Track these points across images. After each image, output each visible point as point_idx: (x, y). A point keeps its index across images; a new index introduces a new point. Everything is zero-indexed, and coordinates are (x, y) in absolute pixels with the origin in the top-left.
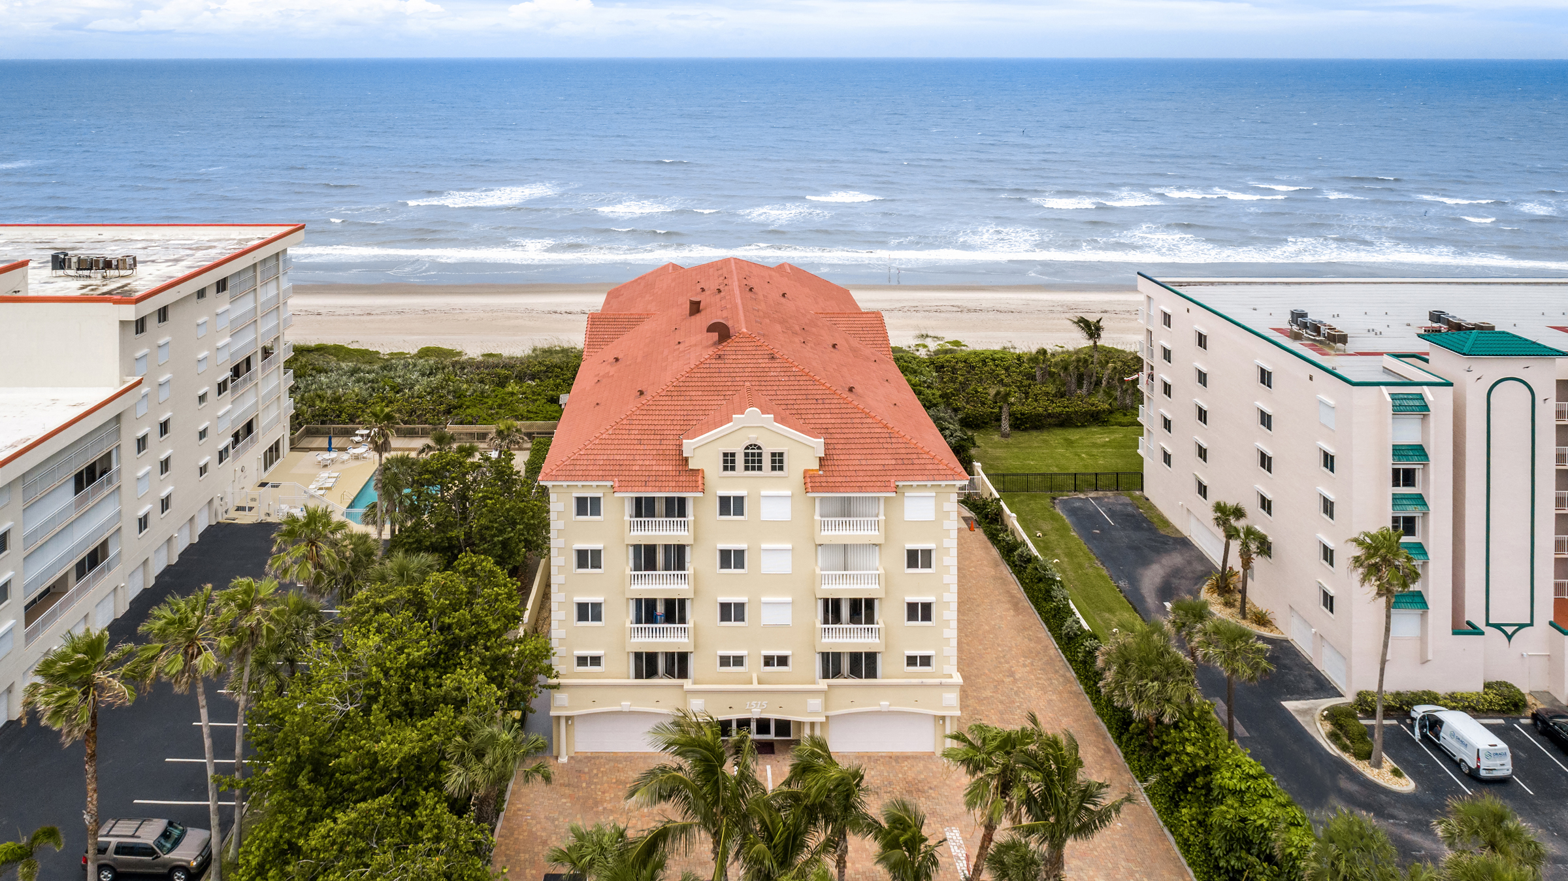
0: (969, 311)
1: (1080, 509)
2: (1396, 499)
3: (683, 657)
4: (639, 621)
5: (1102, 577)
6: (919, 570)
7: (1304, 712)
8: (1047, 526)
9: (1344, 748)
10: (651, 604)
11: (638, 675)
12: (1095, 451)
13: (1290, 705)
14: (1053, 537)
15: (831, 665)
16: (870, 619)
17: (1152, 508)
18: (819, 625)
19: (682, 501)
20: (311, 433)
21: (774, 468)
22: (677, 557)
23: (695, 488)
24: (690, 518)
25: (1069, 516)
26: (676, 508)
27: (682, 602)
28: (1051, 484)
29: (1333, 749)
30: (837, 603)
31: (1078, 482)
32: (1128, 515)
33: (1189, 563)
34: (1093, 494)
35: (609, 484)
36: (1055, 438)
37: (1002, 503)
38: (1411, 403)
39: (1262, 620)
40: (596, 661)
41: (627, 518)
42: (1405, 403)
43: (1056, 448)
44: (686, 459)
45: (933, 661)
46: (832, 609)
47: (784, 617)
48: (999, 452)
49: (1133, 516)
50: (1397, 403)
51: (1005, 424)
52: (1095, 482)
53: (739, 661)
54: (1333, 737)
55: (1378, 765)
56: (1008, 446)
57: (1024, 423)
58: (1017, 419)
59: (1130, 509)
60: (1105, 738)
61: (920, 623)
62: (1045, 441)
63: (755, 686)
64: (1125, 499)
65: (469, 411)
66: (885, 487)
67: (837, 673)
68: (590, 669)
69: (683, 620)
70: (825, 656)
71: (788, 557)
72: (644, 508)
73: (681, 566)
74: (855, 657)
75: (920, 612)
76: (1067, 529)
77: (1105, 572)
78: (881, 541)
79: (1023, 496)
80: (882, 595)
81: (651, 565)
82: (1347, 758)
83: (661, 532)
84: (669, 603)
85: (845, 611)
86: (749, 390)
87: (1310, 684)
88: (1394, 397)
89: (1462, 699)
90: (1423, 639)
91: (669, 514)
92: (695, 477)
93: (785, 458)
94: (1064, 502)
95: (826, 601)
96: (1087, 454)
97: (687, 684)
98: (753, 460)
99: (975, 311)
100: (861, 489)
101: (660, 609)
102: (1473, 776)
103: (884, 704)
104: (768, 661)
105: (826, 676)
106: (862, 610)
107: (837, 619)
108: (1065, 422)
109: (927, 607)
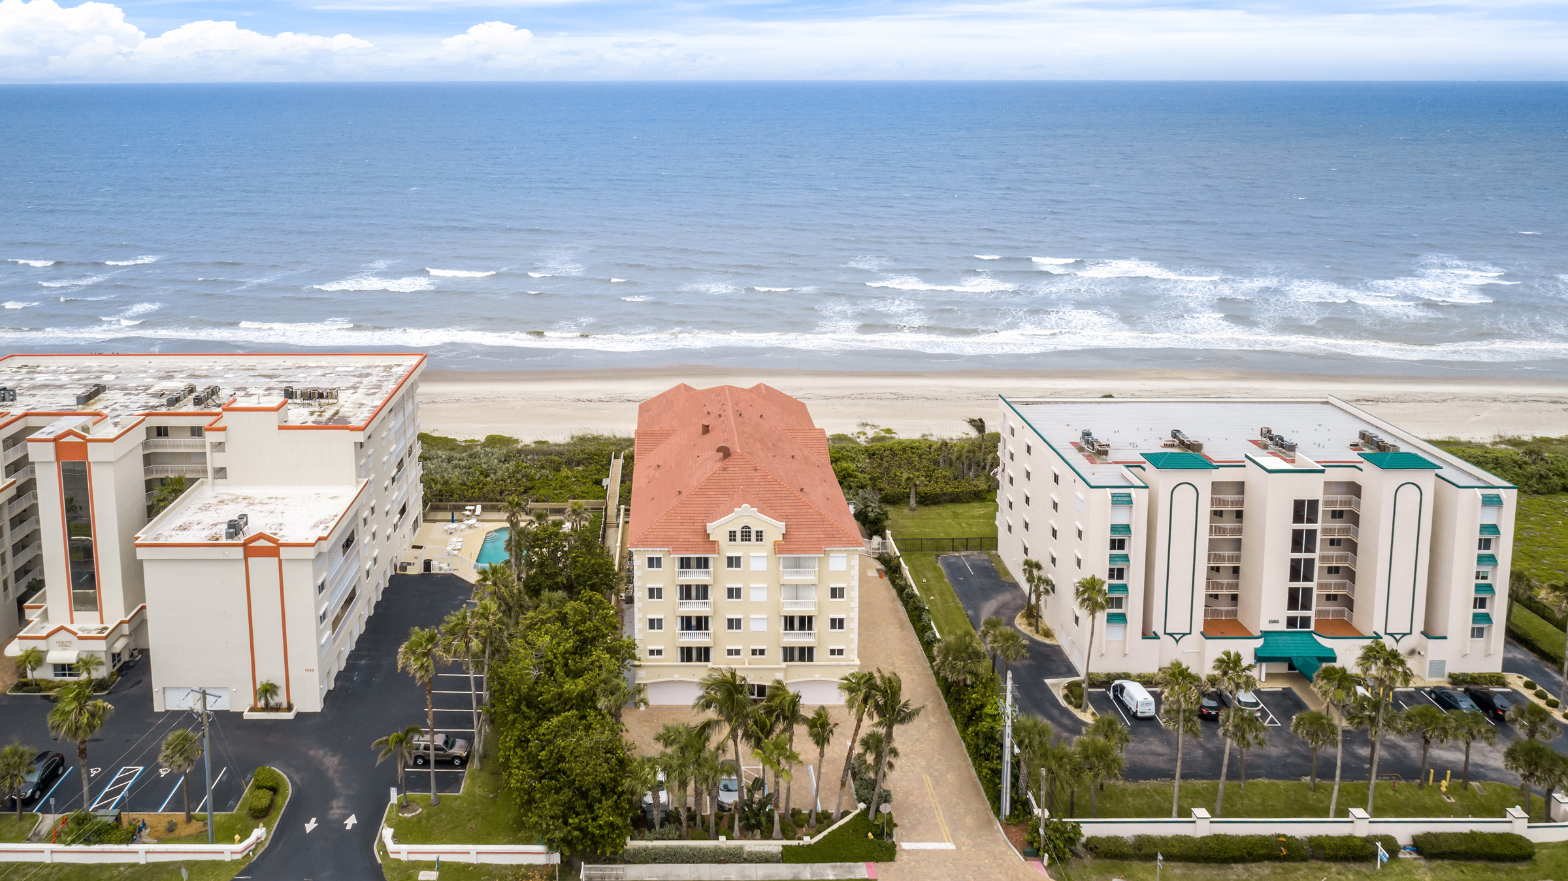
0: (903, 398)
1: (953, 563)
2: (1112, 557)
3: (707, 650)
4: (682, 629)
5: (958, 608)
6: (838, 600)
7: (1054, 685)
8: (930, 575)
9: (1070, 703)
10: (689, 619)
11: (682, 660)
12: (972, 521)
13: (1048, 681)
14: (933, 582)
15: (789, 654)
16: (810, 628)
17: (1001, 562)
18: (782, 631)
19: (706, 559)
20: (435, 509)
21: (757, 540)
22: (703, 592)
23: (714, 552)
24: (711, 569)
25: (945, 568)
26: (703, 563)
27: (706, 618)
28: (937, 546)
29: (1064, 703)
30: (792, 618)
31: (956, 544)
32: (984, 568)
33: (1014, 599)
34: (964, 553)
35: (667, 549)
36: (946, 511)
37: (901, 559)
38: (1123, 499)
39: (1048, 634)
40: (659, 652)
41: (677, 569)
42: (1120, 499)
43: (946, 519)
44: (709, 535)
45: (844, 652)
46: (789, 622)
47: (762, 627)
48: (907, 523)
49: (987, 568)
50: (1115, 499)
51: (913, 501)
52: (966, 544)
53: (738, 652)
54: (1066, 697)
55: (1084, 711)
56: (913, 518)
57: (926, 500)
58: (922, 497)
59: (986, 563)
60: (940, 698)
61: (837, 630)
62: (939, 514)
63: (747, 666)
64: (985, 556)
65: (541, 492)
66: (818, 551)
67: (792, 660)
68: (656, 657)
69: (707, 628)
70: (785, 649)
71: (765, 593)
72: (685, 563)
73: (705, 597)
74: (802, 650)
75: (837, 624)
76: (942, 577)
77: (961, 605)
78: (816, 582)
79: (918, 554)
80: (816, 614)
81: (689, 597)
82: (1071, 708)
83: (695, 578)
84: (699, 619)
85: (797, 623)
86: (743, 491)
87: (1064, 669)
88: (1113, 495)
89: (1144, 677)
90: (1124, 642)
91: (698, 567)
92: (713, 545)
93: (764, 534)
94: (944, 559)
95: (786, 617)
96: (967, 523)
97: (710, 665)
98: (746, 535)
99: (908, 398)
100: (805, 552)
101: (694, 622)
102: (1134, 717)
103: (817, 677)
104: (754, 652)
105: (785, 660)
106: (806, 623)
107: (792, 628)
108: (955, 499)
109: (841, 621)
